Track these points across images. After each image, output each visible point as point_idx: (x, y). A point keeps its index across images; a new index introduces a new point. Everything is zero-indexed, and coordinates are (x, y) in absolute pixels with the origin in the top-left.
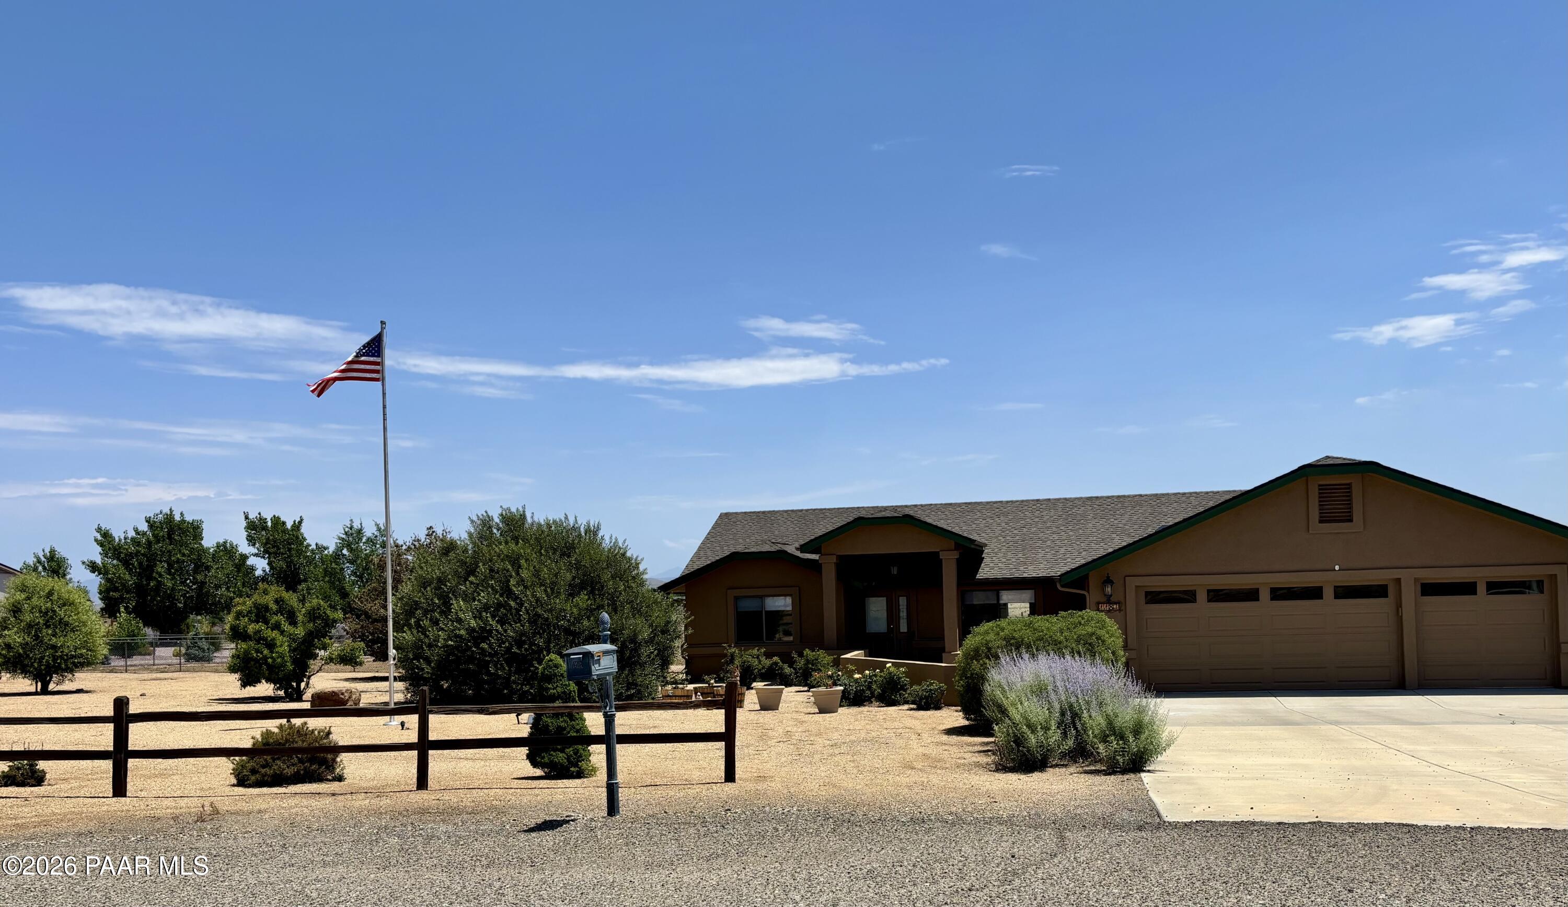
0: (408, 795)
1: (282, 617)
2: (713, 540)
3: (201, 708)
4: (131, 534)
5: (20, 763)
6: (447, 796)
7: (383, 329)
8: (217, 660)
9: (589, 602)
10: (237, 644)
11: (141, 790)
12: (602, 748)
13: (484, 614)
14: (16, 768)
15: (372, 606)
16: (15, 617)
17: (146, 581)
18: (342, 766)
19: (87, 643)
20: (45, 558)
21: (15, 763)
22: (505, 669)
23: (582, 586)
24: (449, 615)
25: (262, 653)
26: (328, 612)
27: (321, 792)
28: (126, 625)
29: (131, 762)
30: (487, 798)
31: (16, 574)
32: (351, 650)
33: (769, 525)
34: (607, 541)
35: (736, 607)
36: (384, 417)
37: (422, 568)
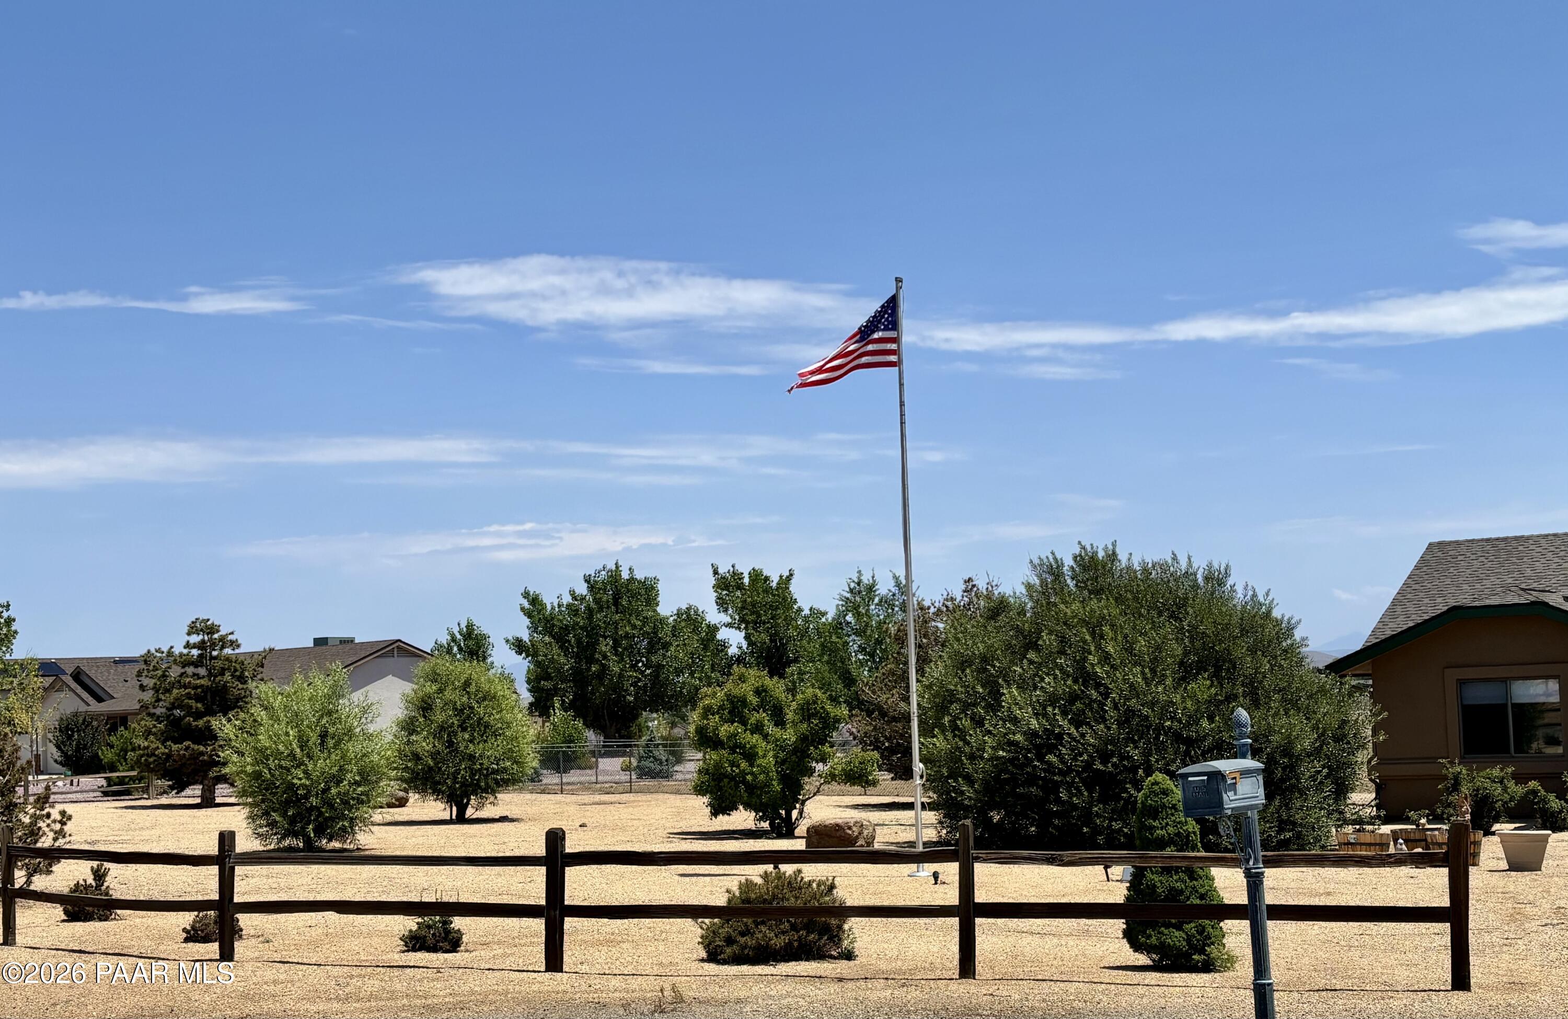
0: (948, 985)
1: (764, 715)
2: (1417, 587)
3: (658, 846)
4: (567, 599)
5: (431, 919)
6: (1004, 990)
7: (898, 288)
8: (679, 776)
9: (1213, 690)
10: (705, 754)
11: (582, 963)
12: (1245, 925)
13: (1050, 709)
14: (426, 927)
15: (888, 698)
16: (425, 717)
17: (586, 663)
18: (851, 936)
19: (513, 752)
20: (461, 635)
21: (426, 918)
22: (1082, 795)
23: (1201, 667)
24: (999, 711)
25: (738, 766)
26: (828, 707)
27: (823, 975)
28: (562, 727)
29: (570, 923)
30: (1064, 996)
31: (425, 658)
32: (861, 763)
33: (1514, 560)
34: (1240, 595)
35: (1461, 697)
36: (901, 419)
37: (958, 640)
